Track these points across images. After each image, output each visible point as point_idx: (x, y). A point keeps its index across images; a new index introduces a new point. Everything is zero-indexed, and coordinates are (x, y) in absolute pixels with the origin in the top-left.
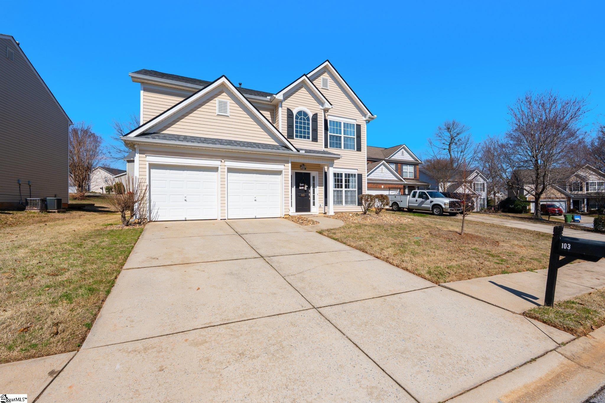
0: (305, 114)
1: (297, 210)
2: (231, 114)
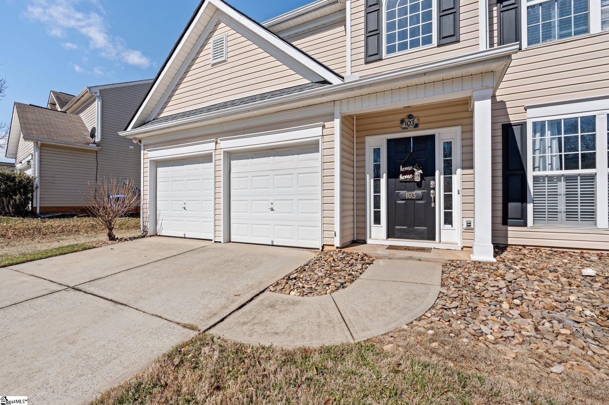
1: (390, 234)
2: (230, 55)
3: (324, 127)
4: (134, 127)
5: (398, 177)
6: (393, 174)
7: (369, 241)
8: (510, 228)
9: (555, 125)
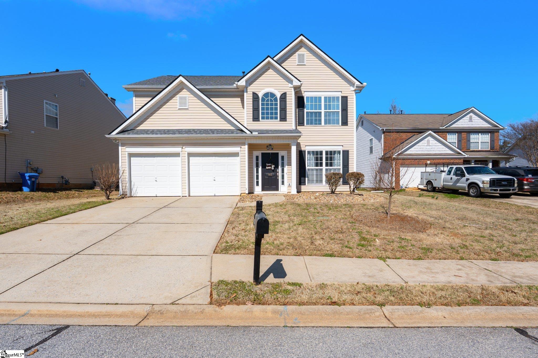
0: (273, 95)
1: (263, 189)
2: (190, 106)
3: (241, 147)
4: (117, 134)
5: (266, 168)
6: (264, 167)
7: (255, 193)
8: (302, 186)
9: (313, 152)
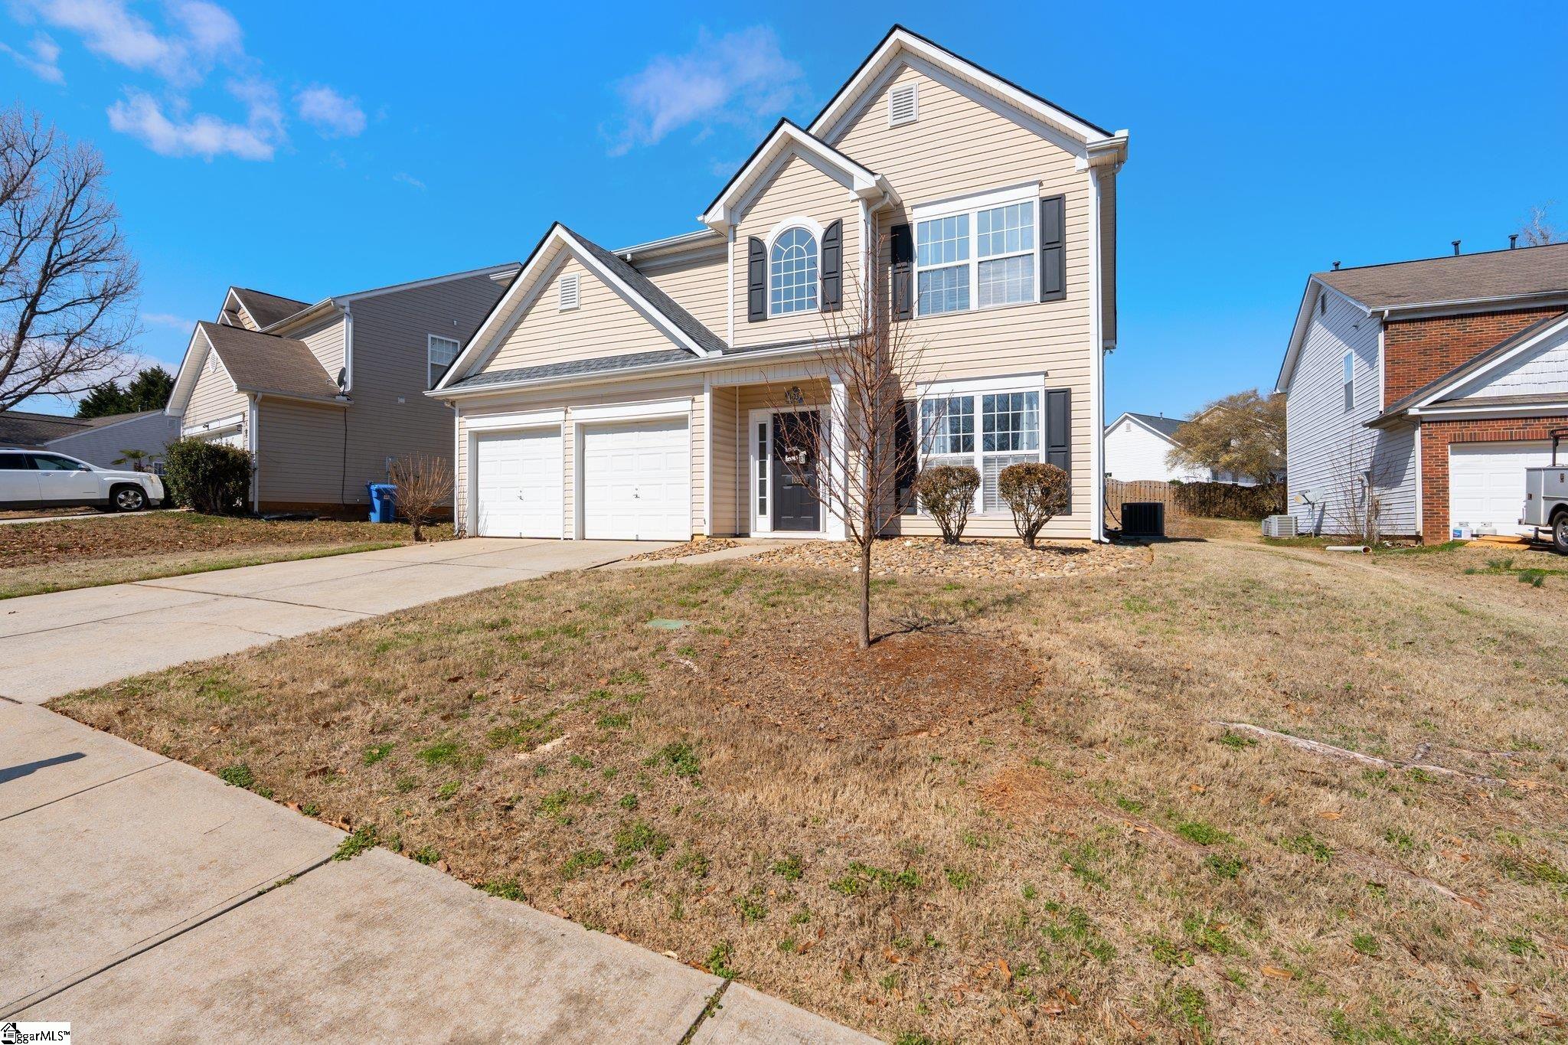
1: (777, 525)
2: (583, 301)
3: (693, 400)
4: (447, 386)
5: (783, 458)
6: (779, 453)
7: (753, 534)
8: (902, 517)
9: (941, 404)
